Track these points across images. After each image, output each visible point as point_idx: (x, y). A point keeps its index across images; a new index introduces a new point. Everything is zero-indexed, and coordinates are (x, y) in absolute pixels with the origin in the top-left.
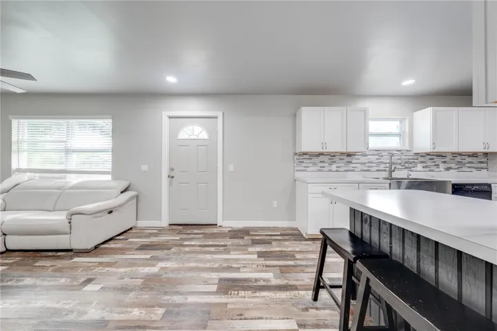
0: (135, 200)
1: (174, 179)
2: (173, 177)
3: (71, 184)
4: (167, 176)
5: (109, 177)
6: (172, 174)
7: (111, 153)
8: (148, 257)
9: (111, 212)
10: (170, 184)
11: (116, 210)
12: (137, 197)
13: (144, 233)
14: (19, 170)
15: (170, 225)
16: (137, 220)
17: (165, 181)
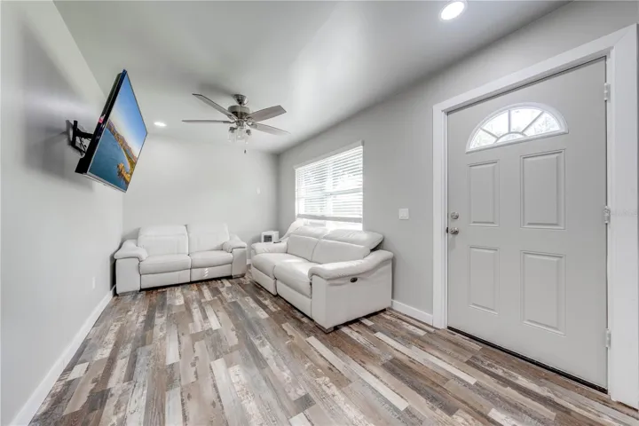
0: (390, 266)
1: (457, 237)
2: (456, 233)
3: (328, 232)
4: (444, 230)
5: (359, 227)
6: (454, 226)
7: (362, 193)
8: (402, 405)
9: (354, 280)
10: (450, 247)
11: (362, 279)
12: (393, 261)
13: (401, 329)
14: (300, 216)
15: (449, 328)
16: (393, 297)
17: (439, 239)
